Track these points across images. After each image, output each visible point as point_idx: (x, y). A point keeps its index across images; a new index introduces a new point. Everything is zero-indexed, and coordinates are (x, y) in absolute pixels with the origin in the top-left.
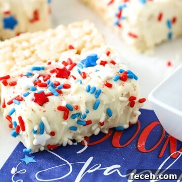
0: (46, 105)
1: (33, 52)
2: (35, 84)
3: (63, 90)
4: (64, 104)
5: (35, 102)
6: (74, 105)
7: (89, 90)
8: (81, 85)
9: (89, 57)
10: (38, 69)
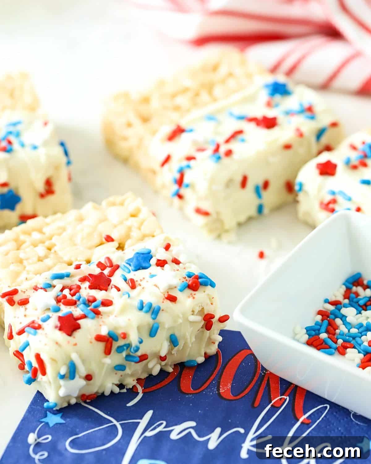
0: (77, 334)
1: (49, 249)
2: (58, 301)
3: (102, 309)
4: (104, 332)
5: (60, 329)
6: (120, 332)
7: (141, 308)
8: (129, 301)
9: (138, 253)
10: (60, 277)
